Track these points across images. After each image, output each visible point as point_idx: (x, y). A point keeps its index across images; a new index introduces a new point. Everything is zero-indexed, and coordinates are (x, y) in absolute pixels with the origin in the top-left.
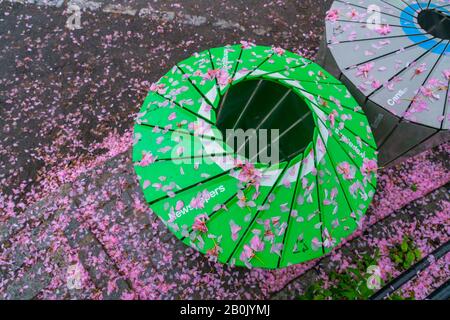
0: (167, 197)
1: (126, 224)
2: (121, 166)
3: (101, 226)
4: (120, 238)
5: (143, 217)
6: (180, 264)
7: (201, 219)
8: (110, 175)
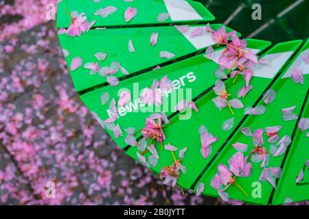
0: (106, 84)
1: (46, 128)
2: (41, 43)
3: (11, 128)
4: (37, 147)
5: (71, 119)
6: (121, 191)
7: (156, 120)
8: (24, 55)
